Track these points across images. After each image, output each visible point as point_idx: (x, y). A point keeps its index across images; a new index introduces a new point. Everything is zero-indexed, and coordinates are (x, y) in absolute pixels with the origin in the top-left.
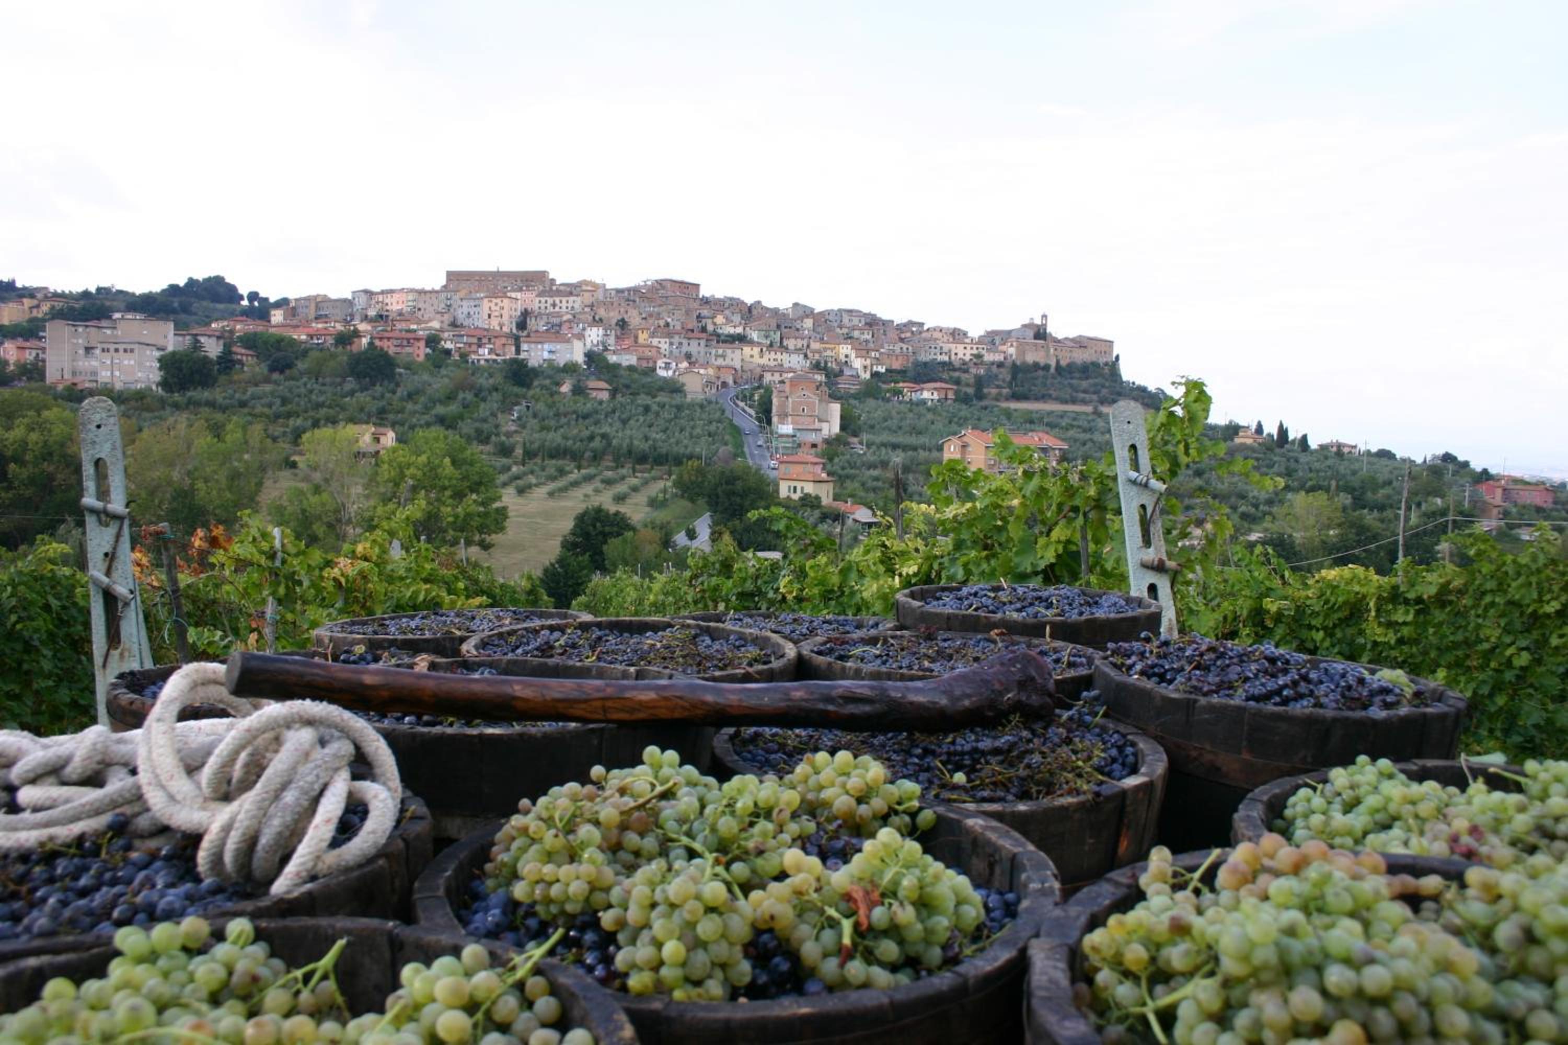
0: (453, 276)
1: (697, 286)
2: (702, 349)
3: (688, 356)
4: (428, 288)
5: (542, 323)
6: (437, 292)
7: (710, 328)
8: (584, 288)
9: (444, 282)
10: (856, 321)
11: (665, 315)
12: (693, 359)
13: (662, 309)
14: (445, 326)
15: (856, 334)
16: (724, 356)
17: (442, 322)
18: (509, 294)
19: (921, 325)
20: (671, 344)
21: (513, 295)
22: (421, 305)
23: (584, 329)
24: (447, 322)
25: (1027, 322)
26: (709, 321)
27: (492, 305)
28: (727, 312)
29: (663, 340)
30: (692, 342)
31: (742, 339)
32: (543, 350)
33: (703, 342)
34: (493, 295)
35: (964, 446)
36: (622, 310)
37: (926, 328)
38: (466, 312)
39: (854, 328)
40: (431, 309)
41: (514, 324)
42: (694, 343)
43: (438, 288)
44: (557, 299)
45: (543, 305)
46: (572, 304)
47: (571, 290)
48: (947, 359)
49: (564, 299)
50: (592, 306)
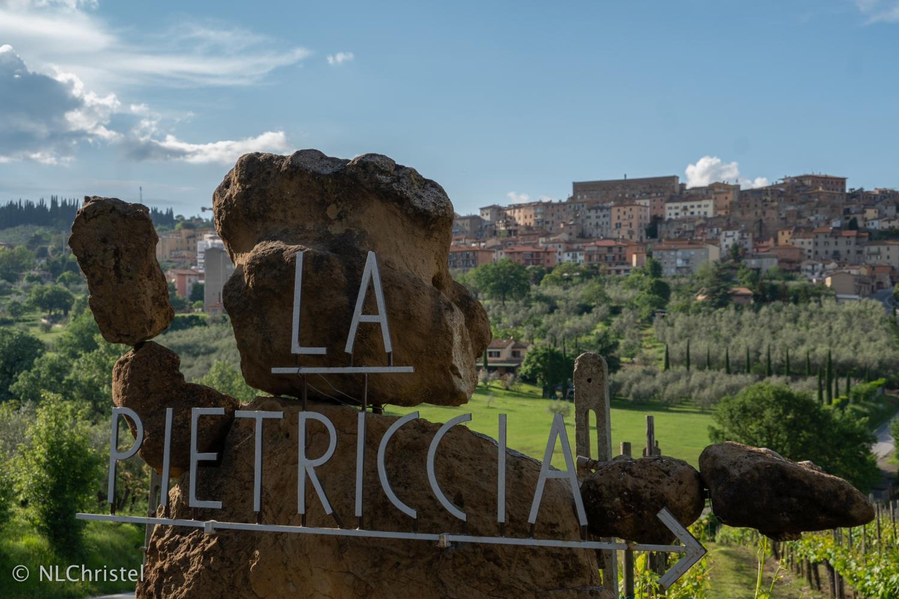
0: (578, 187)
1: (842, 181)
2: (852, 247)
3: (836, 255)
4: (555, 201)
5: (673, 230)
6: (564, 204)
7: (860, 224)
8: (717, 190)
9: (571, 194)
11: (806, 214)
12: (842, 259)
13: (803, 207)
14: (574, 237)
16: (878, 254)
17: (570, 234)
18: (637, 202)
20: (816, 244)
21: (642, 202)
22: (549, 219)
23: (719, 234)
24: (575, 234)
26: (859, 217)
27: (621, 214)
28: (879, 205)
29: (806, 241)
30: (839, 240)
32: (676, 258)
34: (621, 202)
36: (759, 211)
38: (594, 223)
41: (644, 232)
42: (843, 241)
43: (564, 200)
44: (688, 204)
45: (673, 211)
46: (704, 209)
47: (704, 194)
49: (695, 204)
50: (726, 209)
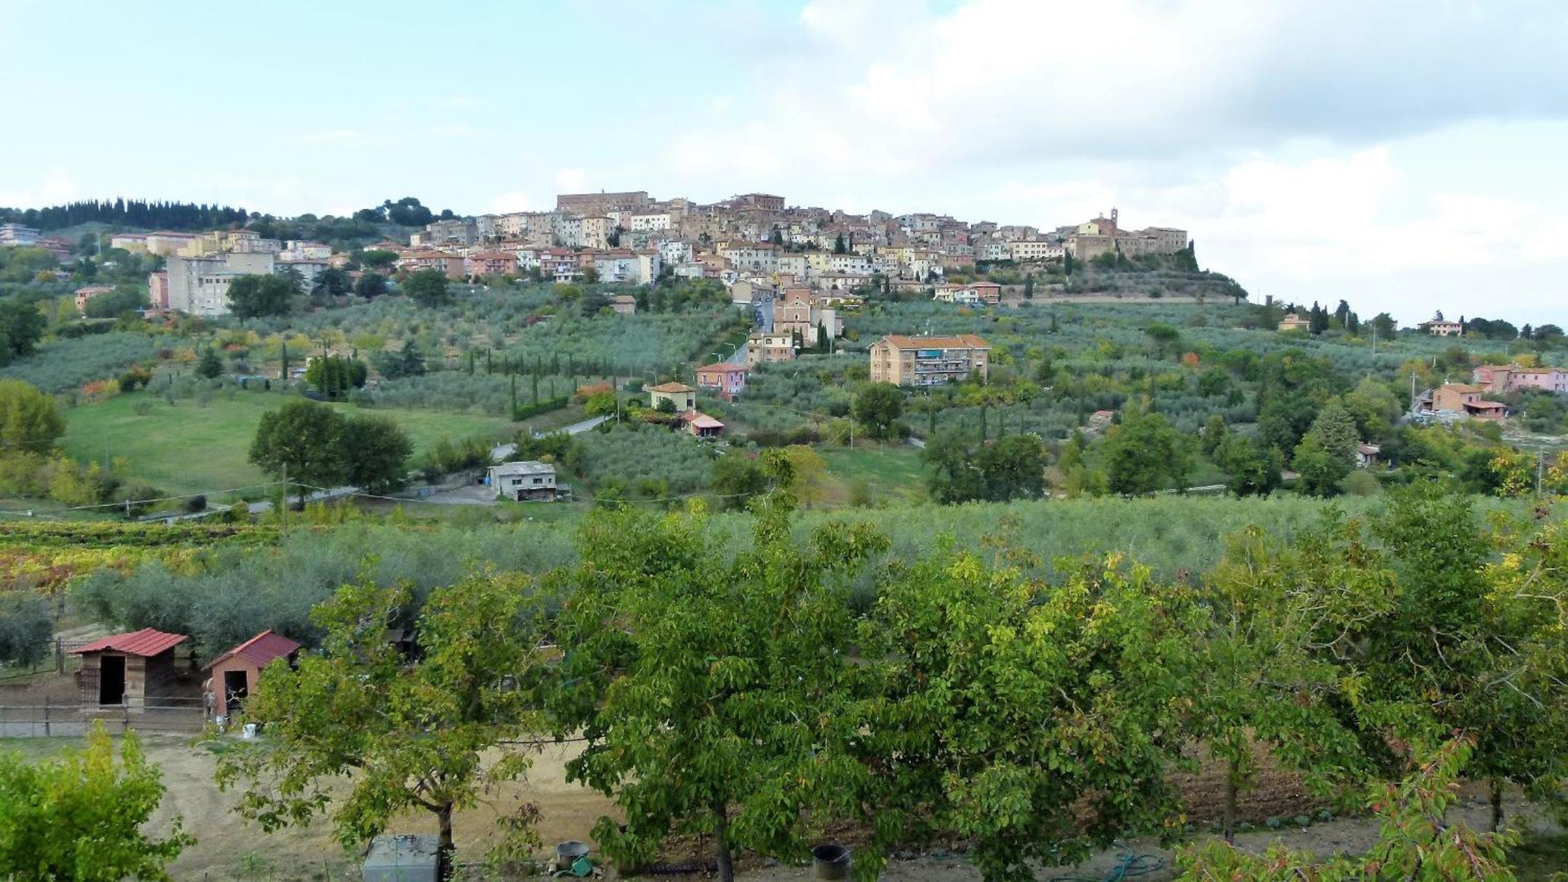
0: (563, 200)
1: (781, 200)
2: (770, 259)
3: (757, 266)
4: (538, 212)
6: (548, 214)
8: (675, 205)
9: (556, 205)
10: (928, 226)
12: (760, 269)
14: (549, 245)
15: (926, 237)
16: (788, 265)
17: (547, 242)
18: (605, 214)
19: (994, 224)
20: (741, 255)
22: (531, 227)
24: (551, 242)
25: (1097, 216)
26: (785, 232)
27: (591, 225)
28: (806, 222)
30: (759, 252)
31: (812, 247)
32: (619, 266)
33: (770, 253)
34: (592, 216)
36: (704, 225)
37: (998, 227)
39: (924, 232)
40: (540, 230)
41: (609, 242)
42: (761, 253)
43: (548, 211)
44: (650, 217)
45: (638, 223)
46: (662, 221)
47: (664, 208)
48: (1008, 257)
49: (655, 217)
50: (680, 223)
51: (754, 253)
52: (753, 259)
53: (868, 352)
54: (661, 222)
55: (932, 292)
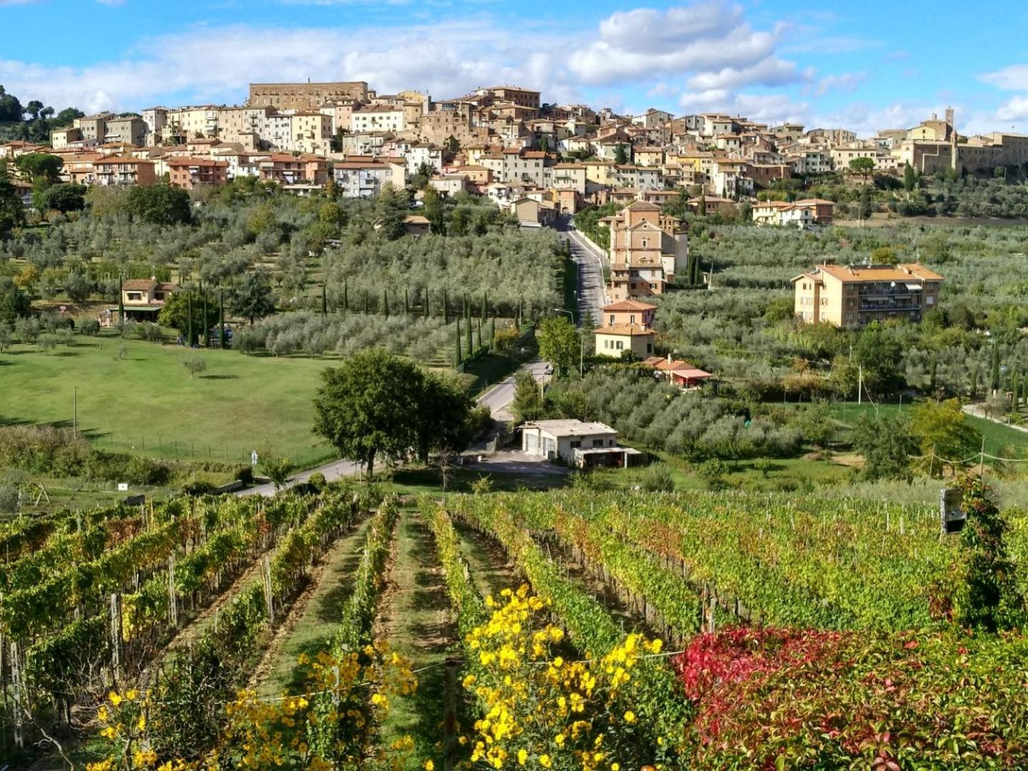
1: (536, 96)
2: (540, 170)
4: (231, 104)
5: (360, 144)
8: (407, 100)
9: (248, 97)
12: (530, 183)
14: (250, 149)
16: (566, 179)
17: (247, 145)
18: (321, 111)
19: (800, 129)
20: (505, 165)
21: (327, 111)
22: (222, 125)
23: (407, 151)
24: (251, 145)
26: (550, 136)
27: (303, 124)
30: (528, 161)
31: (586, 156)
33: (541, 163)
34: (302, 112)
35: (820, 284)
37: (805, 131)
38: (273, 132)
40: (235, 129)
41: (328, 145)
42: (531, 163)
44: (377, 115)
45: (361, 122)
46: (396, 121)
47: (392, 103)
48: (827, 169)
49: (384, 115)
50: (416, 124)
51: (521, 162)
52: (521, 170)
53: (791, 286)
54: (391, 122)
55: (748, 212)
